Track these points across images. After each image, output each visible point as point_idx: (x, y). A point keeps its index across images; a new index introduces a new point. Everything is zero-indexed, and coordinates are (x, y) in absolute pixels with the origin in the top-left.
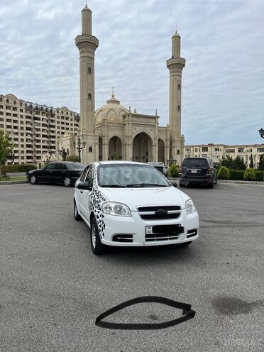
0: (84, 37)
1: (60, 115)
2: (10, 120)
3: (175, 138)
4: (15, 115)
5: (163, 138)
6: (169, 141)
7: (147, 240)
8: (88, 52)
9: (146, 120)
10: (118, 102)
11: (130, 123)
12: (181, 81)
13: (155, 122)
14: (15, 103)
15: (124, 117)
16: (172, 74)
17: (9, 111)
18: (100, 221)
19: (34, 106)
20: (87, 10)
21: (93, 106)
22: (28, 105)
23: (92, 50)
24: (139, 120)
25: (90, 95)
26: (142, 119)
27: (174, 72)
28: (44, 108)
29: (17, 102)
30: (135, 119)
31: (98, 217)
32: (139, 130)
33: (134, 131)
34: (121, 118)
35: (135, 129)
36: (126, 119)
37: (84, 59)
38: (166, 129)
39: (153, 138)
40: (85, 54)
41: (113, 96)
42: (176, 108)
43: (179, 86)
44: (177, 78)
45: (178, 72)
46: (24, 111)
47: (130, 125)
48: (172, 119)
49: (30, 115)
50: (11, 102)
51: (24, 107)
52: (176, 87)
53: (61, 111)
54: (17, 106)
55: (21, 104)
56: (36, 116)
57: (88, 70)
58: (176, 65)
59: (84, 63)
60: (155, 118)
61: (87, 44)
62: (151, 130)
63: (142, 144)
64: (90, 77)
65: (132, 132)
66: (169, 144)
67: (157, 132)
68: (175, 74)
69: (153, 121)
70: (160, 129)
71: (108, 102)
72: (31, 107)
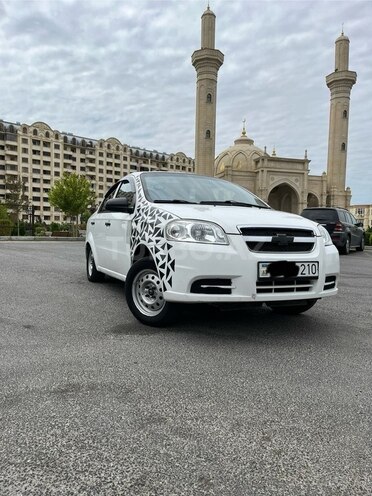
0: (204, 52)
1: (174, 163)
2: (111, 172)
3: (335, 192)
4: (117, 165)
5: (316, 192)
6: (325, 197)
7: (259, 291)
8: (208, 72)
9: (290, 166)
10: (250, 142)
11: (265, 170)
12: (348, 106)
13: (304, 169)
14: (118, 148)
15: (257, 162)
16: (334, 96)
17: (110, 160)
18: (163, 257)
19: (141, 152)
20: (209, 14)
21: (212, 149)
22: (134, 151)
23: (214, 70)
24: (278, 165)
25: (208, 133)
26: (283, 165)
27: (337, 92)
28: (154, 154)
29: (121, 147)
30: (272, 164)
31: (157, 251)
32: (277, 181)
33: (271, 183)
34: (253, 163)
35: (273, 179)
36: (259, 165)
37: (203, 82)
38: (321, 179)
39: (299, 191)
40: (205, 76)
41: (244, 133)
42: (340, 147)
43: (345, 114)
44: (343, 101)
45: (345, 92)
46: (129, 159)
47: (265, 173)
48: (332, 163)
49: (135, 164)
50: (113, 147)
51: (128, 153)
52: (340, 114)
53: (175, 158)
54: (120, 152)
55: (125, 150)
56: (144, 165)
57: (208, 98)
58: (342, 82)
59: (202, 89)
60: (304, 162)
61: (208, 61)
62: (297, 181)
63: (283, 201)
64: (209, 107)
65: (268, 183)
66: (325, 201)
67: (306, 183)
68: (338, 95)
69: (300, 167)
70: (312, 180)
71: (238, 142)
72: (137, 153)
